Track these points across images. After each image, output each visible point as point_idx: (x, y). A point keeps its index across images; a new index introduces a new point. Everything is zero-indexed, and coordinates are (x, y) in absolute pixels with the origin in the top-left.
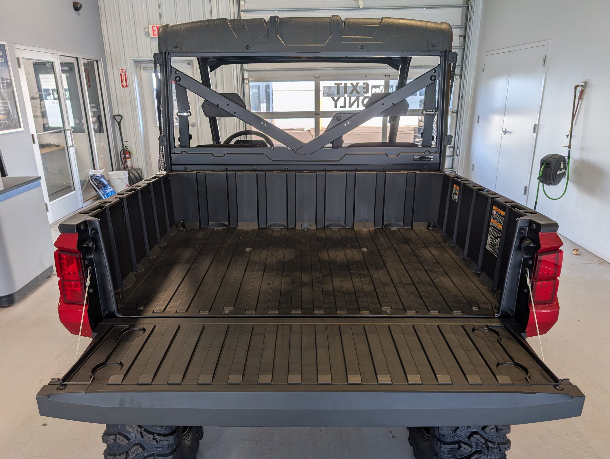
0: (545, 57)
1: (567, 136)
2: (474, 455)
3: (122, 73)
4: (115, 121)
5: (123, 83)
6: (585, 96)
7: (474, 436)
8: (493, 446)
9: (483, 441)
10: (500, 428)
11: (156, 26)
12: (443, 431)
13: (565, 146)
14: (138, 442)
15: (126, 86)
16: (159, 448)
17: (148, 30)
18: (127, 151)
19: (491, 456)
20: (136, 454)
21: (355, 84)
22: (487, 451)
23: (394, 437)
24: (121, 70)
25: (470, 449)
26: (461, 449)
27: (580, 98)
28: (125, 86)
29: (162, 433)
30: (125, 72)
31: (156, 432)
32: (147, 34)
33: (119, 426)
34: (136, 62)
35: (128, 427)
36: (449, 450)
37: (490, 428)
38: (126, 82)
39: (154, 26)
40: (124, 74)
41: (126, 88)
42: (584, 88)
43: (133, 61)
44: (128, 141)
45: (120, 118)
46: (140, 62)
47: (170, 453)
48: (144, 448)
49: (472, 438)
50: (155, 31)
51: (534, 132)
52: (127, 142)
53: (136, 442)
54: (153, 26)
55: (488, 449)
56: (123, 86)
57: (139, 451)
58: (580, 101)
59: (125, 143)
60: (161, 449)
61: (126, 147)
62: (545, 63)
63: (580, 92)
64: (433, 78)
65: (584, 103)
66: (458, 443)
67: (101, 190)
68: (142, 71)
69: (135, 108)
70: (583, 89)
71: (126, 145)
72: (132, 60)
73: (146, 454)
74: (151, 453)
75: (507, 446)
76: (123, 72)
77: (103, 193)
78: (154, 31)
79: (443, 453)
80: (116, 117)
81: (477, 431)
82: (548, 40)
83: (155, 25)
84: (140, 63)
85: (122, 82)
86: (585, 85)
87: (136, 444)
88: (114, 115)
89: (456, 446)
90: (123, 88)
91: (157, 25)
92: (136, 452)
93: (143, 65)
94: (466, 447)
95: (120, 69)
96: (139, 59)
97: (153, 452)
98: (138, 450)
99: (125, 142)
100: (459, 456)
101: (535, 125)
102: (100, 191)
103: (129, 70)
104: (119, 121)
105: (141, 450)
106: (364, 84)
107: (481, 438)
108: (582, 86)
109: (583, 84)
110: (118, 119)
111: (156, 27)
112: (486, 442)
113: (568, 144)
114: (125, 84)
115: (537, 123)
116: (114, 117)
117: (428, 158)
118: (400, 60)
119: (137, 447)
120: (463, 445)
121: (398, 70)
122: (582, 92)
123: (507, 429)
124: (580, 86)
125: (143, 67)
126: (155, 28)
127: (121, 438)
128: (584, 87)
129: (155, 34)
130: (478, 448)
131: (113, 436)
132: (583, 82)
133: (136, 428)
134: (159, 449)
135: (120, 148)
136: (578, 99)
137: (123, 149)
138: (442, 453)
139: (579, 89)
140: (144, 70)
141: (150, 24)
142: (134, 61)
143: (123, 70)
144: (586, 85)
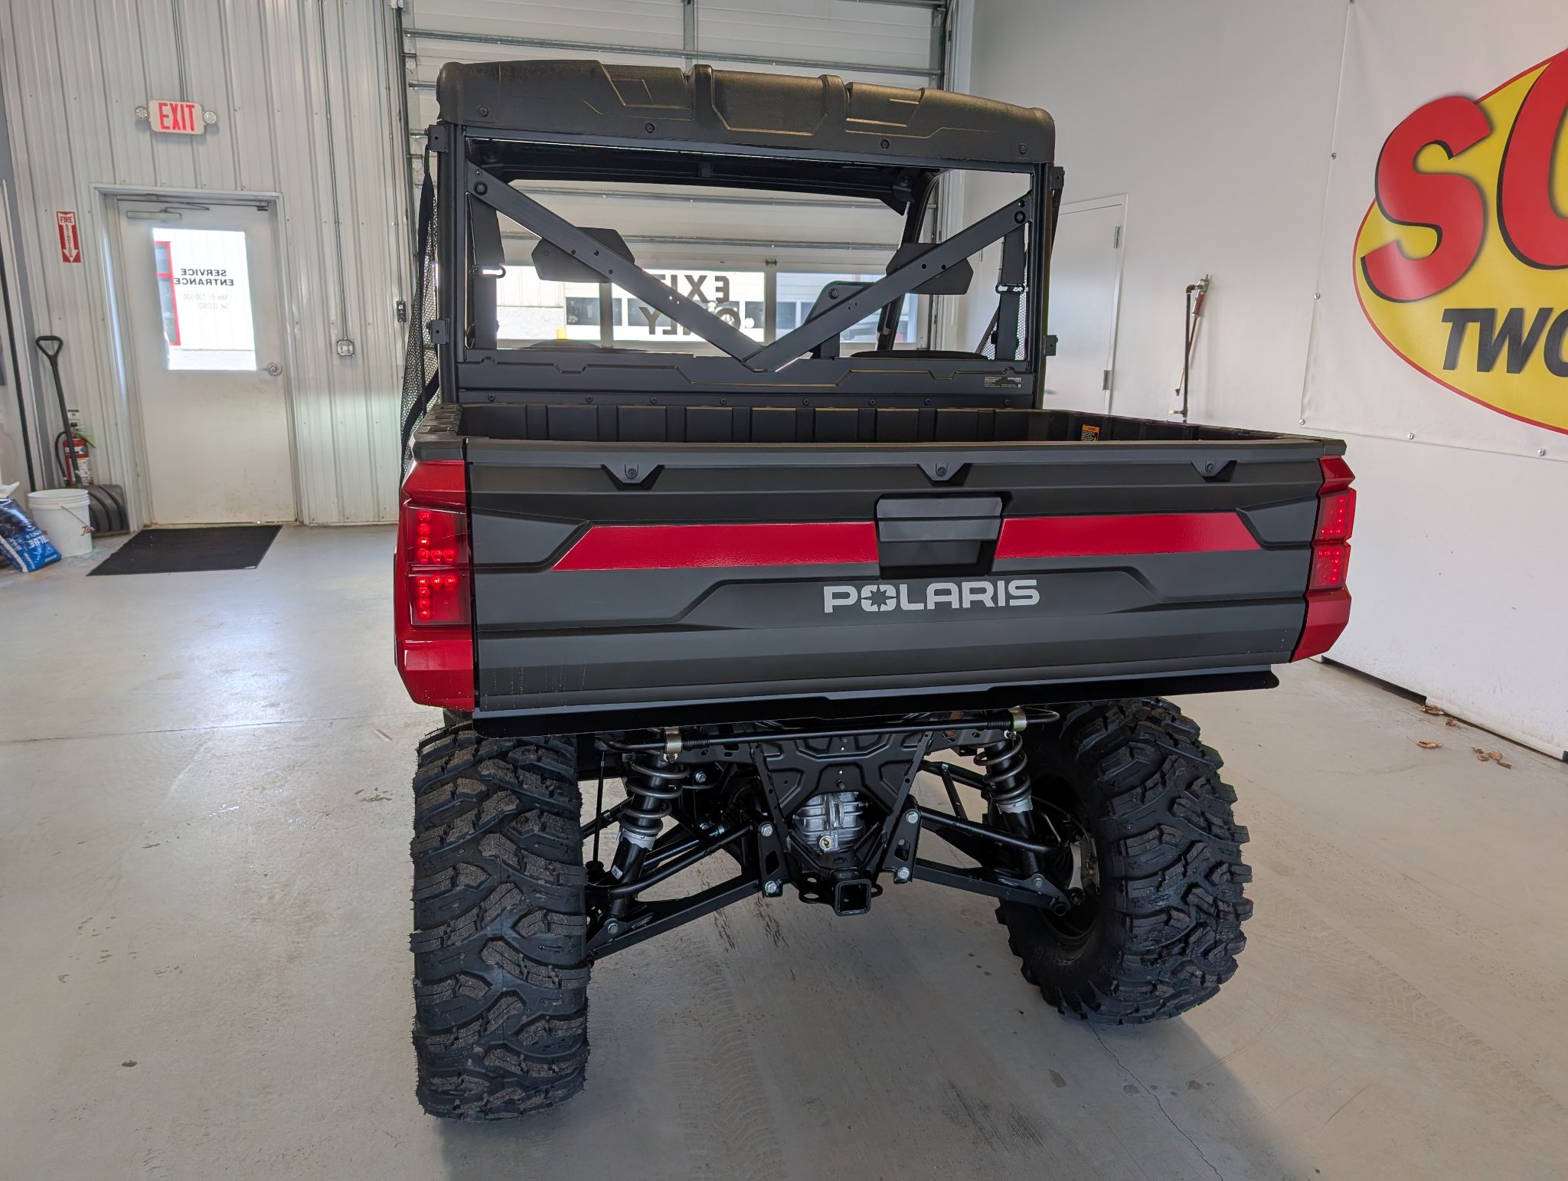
0: (1118, 231)
1: (1178, 391)
2: (1194, 933)
3: (63, 224)
4: (40, 352)
5: (66, 251)
6: (1207, 309)
7: (1194, 890)
8: (1227, 910)
9: (1210, 900)
10: (1237, 872)
11: (171, 105)
12: (1137, 891)
13: (1176, 412)
14: (510, 989)
15: (77, 259)
16: (556, 1000)
17: (148, 113)
18: (75, 437)
19: (1221, 933)
20: (505, 1017)
21: (696, 279)
22: (1214, 922)
23: (987, 974)
24: (63, 215)
25: (1188, 919)
26: (1172, 922)
27: (1198, 312)
28: (72, 259)
29: (562, 963)
30: (73, 220)
31: (549, 962)
32: (144, 123)
33: (462, 958)
34: (106, 195)
35: (489, 953)
36: (1149, 928)
37: (1220, 873)
38: (76, 246)
39: (166, 105)
40: (70, 225)
41: (75, 264)
42: (1205, 292)
43: (97, 192)
44: (80, 411)
45: (56, 345)
46: (119, 197)
47: (575, 1013)
48: (524, 1003)
49: (1191, 896)
50: (167, 116)
51: (1105, 388)
52: (77, 411)
53: (504, 989)
54: (161, 105)
55: (1218, 916)
56: (66, 259)
57: (514, 1009)
58: (1199, 319)
59: (69, 415)
60: (560, 1003)
61: (74, 425)
62: (1120, 241)
63: (1197, 300)
64: (1020, 217)
65: (1205, 323)
66: (1167, 910)
67: (12, 540)
68: (124, 223)
69: (103, 320)
70: (1202, 293)
71: (74, 422)
72: (95, 188)
73: (525, 1019)
74: (538, 1014)
75: (1248, 907)
76: (66, 220)
77: (19, 548)
78: (163, 116)
79: (1135, 940)
80: (42, 343)
81: (1197, 883)
82: (1123, 194)
83: (168, 103)
84: (118, 200)
85: (63, 246)
86: (1205, 287)
87: (503, 995)
88: (37, 337)
89: (1164, 917)
90: (67, 263)
91: (174, 103)
92: (506, 1013)
93: (125, 206)
94: (1182, 915)
95: (57, 212)
96: (118, 187)
97: (541, 1012)
98: (511, 1007)
99: (69, 411)
100: (1167, 940)
101: (1106, 373)
102: (10, 543)
103: (88, 216)
104: (51, 353)
105: (520, 1005)
106: (718, 279)
107: (1206, 894)
108: (1200, 287)
109: (1203, 283)
110: (51, 347)
111: (169, 107)
112: (1215, 901)
113: (1181, 408)
114: (74, 253)
115: (1110, 368)
116: (37, 343)
117: (1013, 382)
118: (908, 192)
119: (510, 999)
120: (1174, 913)
121: (902, 214)
122: (1201, 301)
123: (1248, 873)
124: (1196, 288)
125: (127, 211)
126: (167, 110)
127: (471, 981)
128: (1205, 289)
129: (166, 124)
130: (1200, 919)
131: (449, 981)
132: (1202, 280)
133: (506, 955)
134: (555, 1004)
135: (55, 427)
136: (1194, 315)
137: (67, 432)
138: (1133, 941)
139: (1195, 294)
140: (128, 218)
141: (152, 99)
142: (100, 192)
143: (68, 216)
144: (1207, 286)
